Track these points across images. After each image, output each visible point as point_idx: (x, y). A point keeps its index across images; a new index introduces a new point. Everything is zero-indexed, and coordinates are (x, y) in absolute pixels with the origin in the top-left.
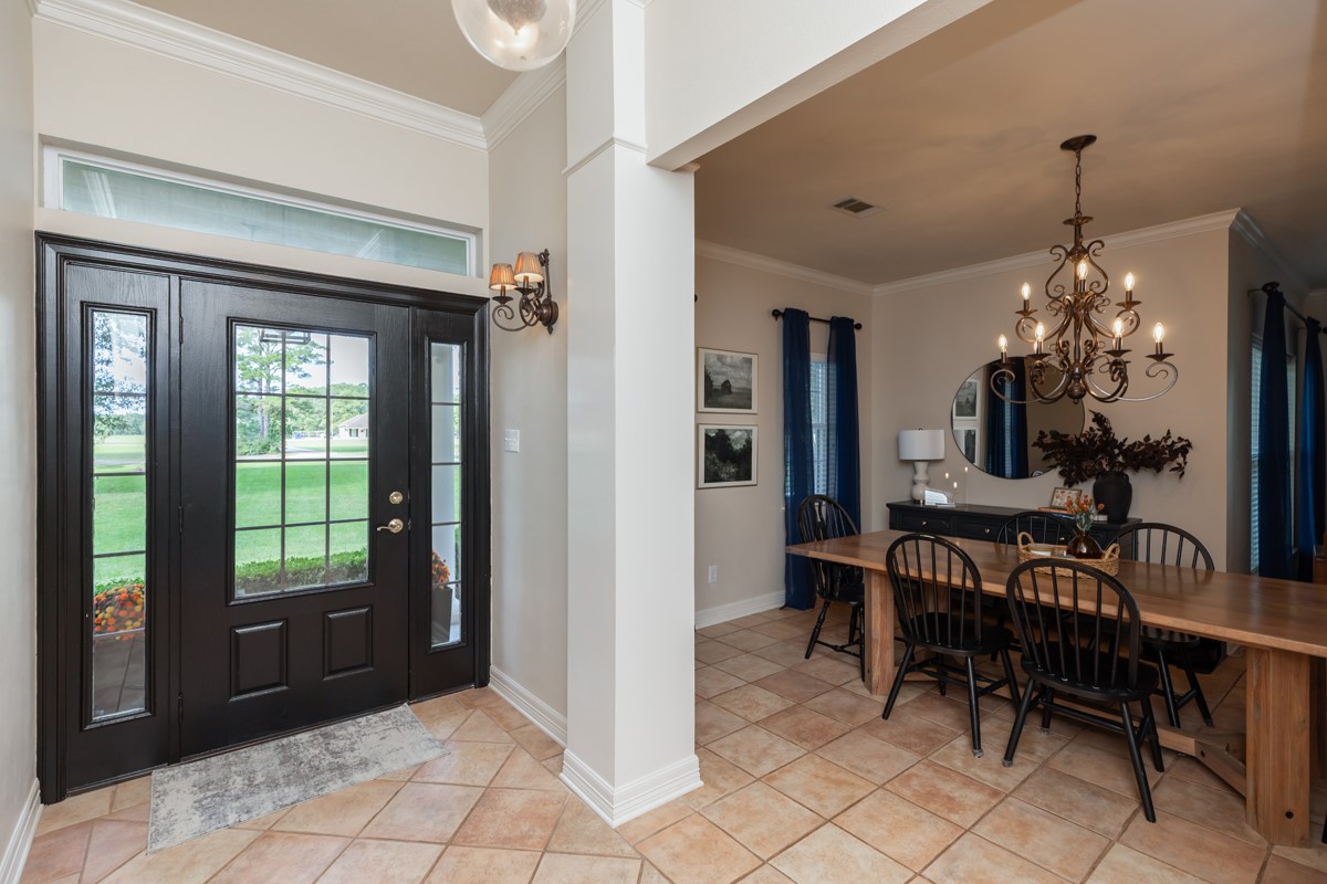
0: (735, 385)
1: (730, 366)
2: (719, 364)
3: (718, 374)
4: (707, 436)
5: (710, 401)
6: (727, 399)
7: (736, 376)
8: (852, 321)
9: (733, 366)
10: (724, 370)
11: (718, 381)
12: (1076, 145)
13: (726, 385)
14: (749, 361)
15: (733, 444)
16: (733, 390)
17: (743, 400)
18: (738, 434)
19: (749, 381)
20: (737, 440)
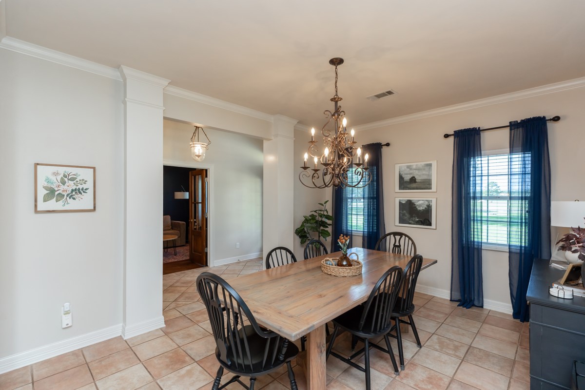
0: (418, 178)
1: (416, 169)
2: (408, 169)
3: (407, 174)
4: (400, 203)
5: (402, 187)
6: (414, 185)
7: (419, 174)
8: (544, 117)
9: (418, 169)
10: (411, 172)
11: (407, 178)
12: (336, 62)
13: (413, 180)
14: (430, 165)
15: (417, 207)
16: (417, 181)
17: (426, 185)
18: (421, 202)
19: (430, 175)
20: (420, 206)
